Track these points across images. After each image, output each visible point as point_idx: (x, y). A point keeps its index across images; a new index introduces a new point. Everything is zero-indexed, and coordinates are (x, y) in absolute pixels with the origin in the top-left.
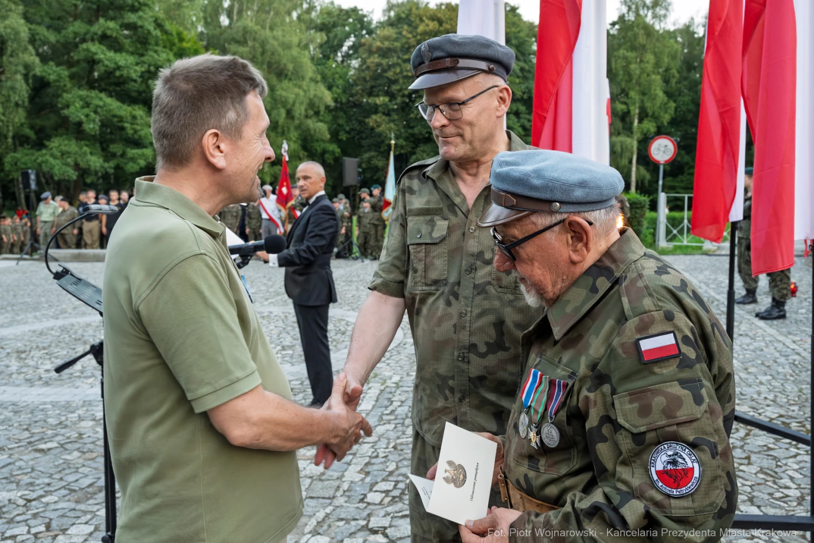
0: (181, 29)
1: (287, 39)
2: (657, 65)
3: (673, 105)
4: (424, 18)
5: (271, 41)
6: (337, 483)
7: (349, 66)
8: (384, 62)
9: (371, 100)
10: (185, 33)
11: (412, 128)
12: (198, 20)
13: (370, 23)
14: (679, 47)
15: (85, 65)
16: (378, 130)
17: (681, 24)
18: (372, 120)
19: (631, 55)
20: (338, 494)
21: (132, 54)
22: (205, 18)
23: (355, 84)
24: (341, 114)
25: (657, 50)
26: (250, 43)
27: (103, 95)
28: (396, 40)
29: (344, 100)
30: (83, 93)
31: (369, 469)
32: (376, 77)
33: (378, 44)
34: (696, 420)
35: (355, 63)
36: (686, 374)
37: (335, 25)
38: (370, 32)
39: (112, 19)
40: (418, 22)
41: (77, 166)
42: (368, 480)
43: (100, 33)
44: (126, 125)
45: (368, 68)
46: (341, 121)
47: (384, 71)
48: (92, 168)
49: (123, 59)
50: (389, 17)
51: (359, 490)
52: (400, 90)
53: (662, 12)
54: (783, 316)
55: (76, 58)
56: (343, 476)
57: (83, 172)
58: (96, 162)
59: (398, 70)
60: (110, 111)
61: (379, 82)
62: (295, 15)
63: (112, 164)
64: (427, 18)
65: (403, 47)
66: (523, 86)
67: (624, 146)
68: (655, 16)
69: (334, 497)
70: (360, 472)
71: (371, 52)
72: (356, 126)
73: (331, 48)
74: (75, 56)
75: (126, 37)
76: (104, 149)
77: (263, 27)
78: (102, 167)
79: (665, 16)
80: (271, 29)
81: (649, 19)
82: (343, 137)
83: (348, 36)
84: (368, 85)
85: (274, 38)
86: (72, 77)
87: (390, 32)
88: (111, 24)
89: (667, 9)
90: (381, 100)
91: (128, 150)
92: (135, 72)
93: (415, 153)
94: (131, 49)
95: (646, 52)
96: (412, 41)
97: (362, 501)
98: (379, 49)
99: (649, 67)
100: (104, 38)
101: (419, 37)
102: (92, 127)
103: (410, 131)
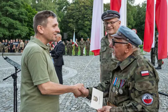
0: (27, 4)
1: (51, 6)
2: (132, 13)
3: (135, 22)
5: (47, 7)
6: (64, 106)
7: (64, 12)
8: (72, 12)
9: (69, 20)
10: (28, 5)
12: (31, 2)
13: (69, 3)
14: (136, 10)
15: (5, 11)
16: (70, 27)
17: (137, 5)
18: (69, 25)
20: (65, 108)
21: (16, 9)
22: (33, 2)
23: (66, 16)
24: (62, 23)
26: (42, 7)
27: (9, 18)
28: (75, 7)
29: (63, 20)
30: (5, 18)
31: (72, 102)
32: (71, 15)
33: (71, 8)
34: (152, 89)
35: (66, 12)
36: (150, 79)
37: (61, 4)
38: (69, 5)
39: (12, 1)
40: (80, 3)
41: (3, 34)
42: (71, 105)
43: (9, 4)
44: (14, 25)
45: (69, 13)
46: (62, 25)
47: (72, 14)
48: (6, 34)
49: (14, 10)
50: (73, 2)
51: (70, 107)
52: (76, 18)
53: (133, 2)
54: (161, 69)
55: (3, 10)
56: (65, 104)
57: (4, 35)
58: (7, 33)
59: (75, 13)
60: (11, 22)
61: (71, 16)
62: (52, 1)
63: (11, 34)
64: (82, 2)
65: (76, 9)
68: (131, 3)
69: (64, 109)
70: (69, 103)
71: (69, 10)
72: (66, 26)
73: (60, 8)
74: (3, 9)
75: (15, 5)
76: (9, 30)
77: (45, 4)
78: (9, 34)
79: (133, 3)
80: (47, 4)
81: (130, 4)
82: (63, 28)
83: (64, 6)
84: (69, 17)
85: (48, 6)
86: (2, 14)
87: (74, 5)
88: (12, 3)
89: (134, 1)
90: (71, 20)
91: (15, 31)
92: (17, 13)
93: (79, 32)
94: (16, 8)
96: (79, 7)
97: (70, 109)
98: (71, 9)
99: (130, 14)
100: (10, 6)
102: (7, 25)
103: (78, 27)
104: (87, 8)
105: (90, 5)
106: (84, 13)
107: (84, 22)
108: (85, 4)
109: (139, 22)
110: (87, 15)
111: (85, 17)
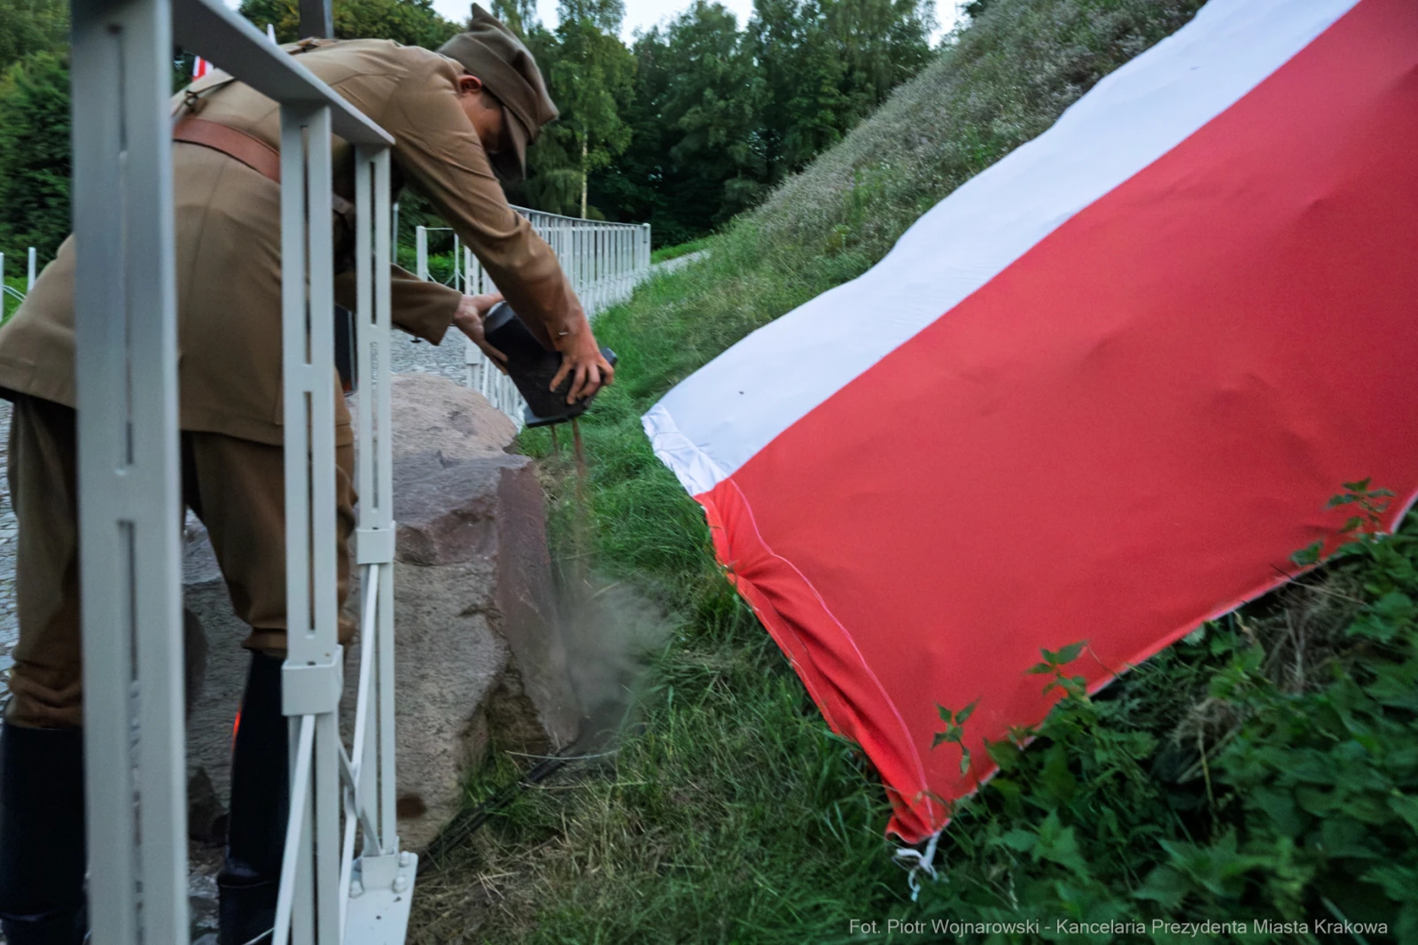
4: (291, 8)
19: (575, 66)
25: (606, 61)
67: (569, 182)
95: (593, 64)
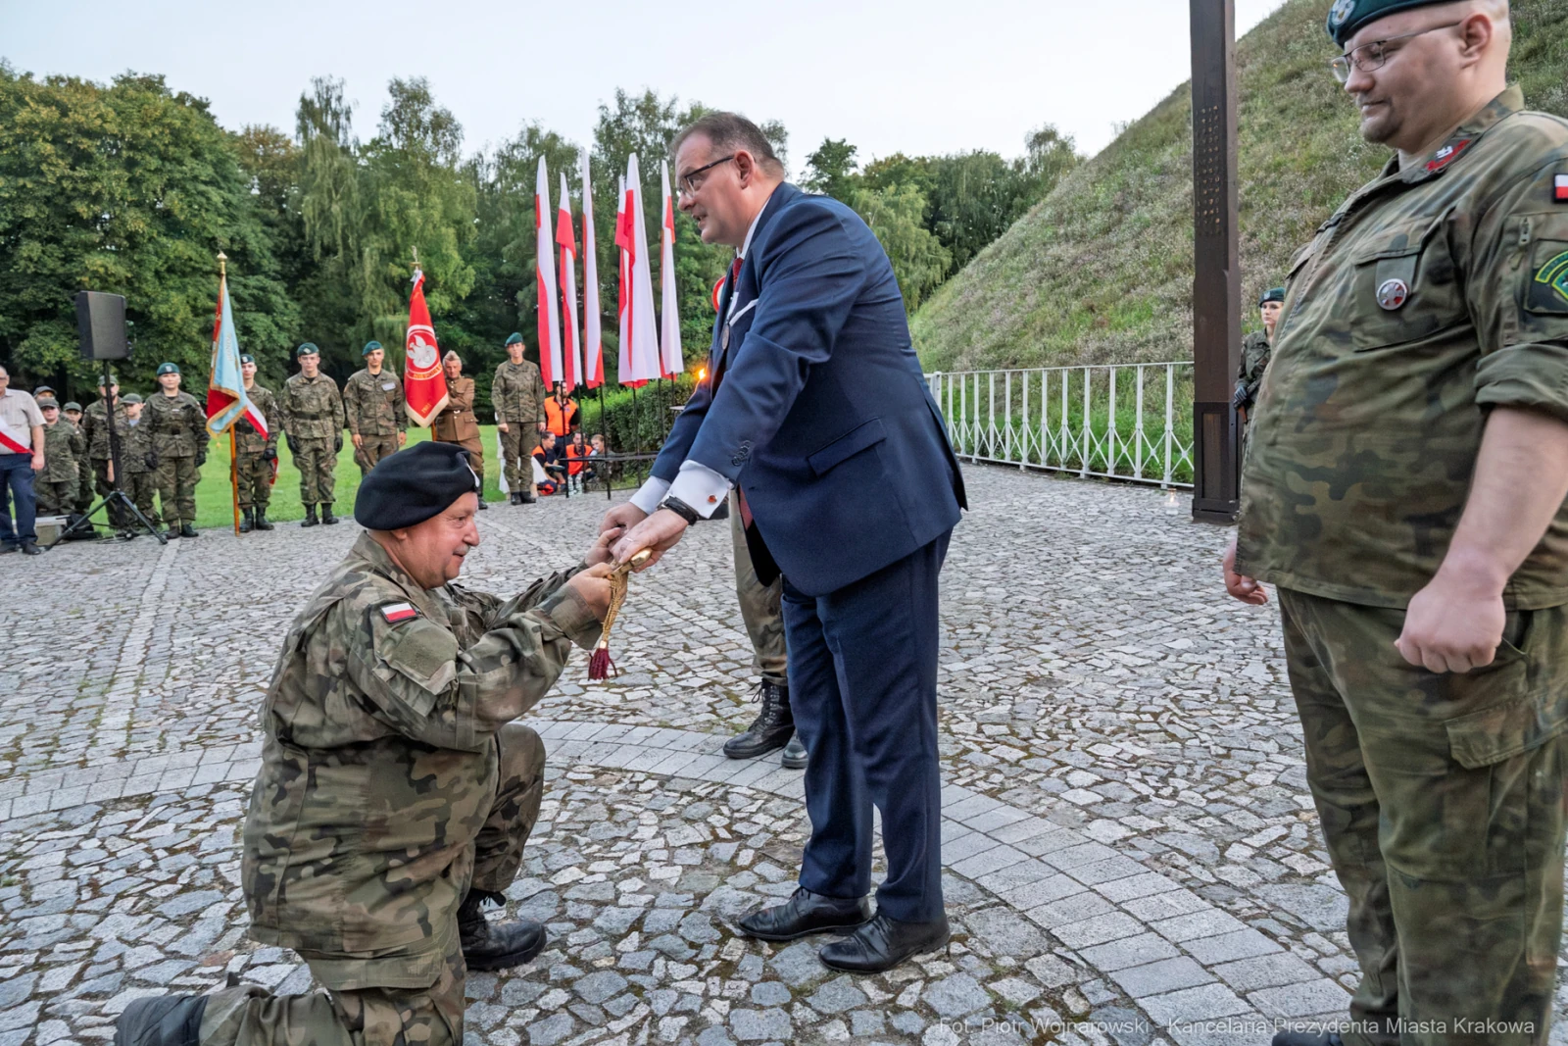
2: (445, 214)
11: (17, 291)
40: (12, 102)
64: (32, 98)
66: (231, 231)
68: (436, 143)
93: (26, 337)
95: (429, 192)
99: (437, 215)
101: (18, 131)
103: (12, 297)
104: (85, 143)
105: (112, 128)
106: (65, 184)
107: (67, 259)
108: (64, 113)
109: (490, 276)
110: (96, 199)
111: (75, 219)
